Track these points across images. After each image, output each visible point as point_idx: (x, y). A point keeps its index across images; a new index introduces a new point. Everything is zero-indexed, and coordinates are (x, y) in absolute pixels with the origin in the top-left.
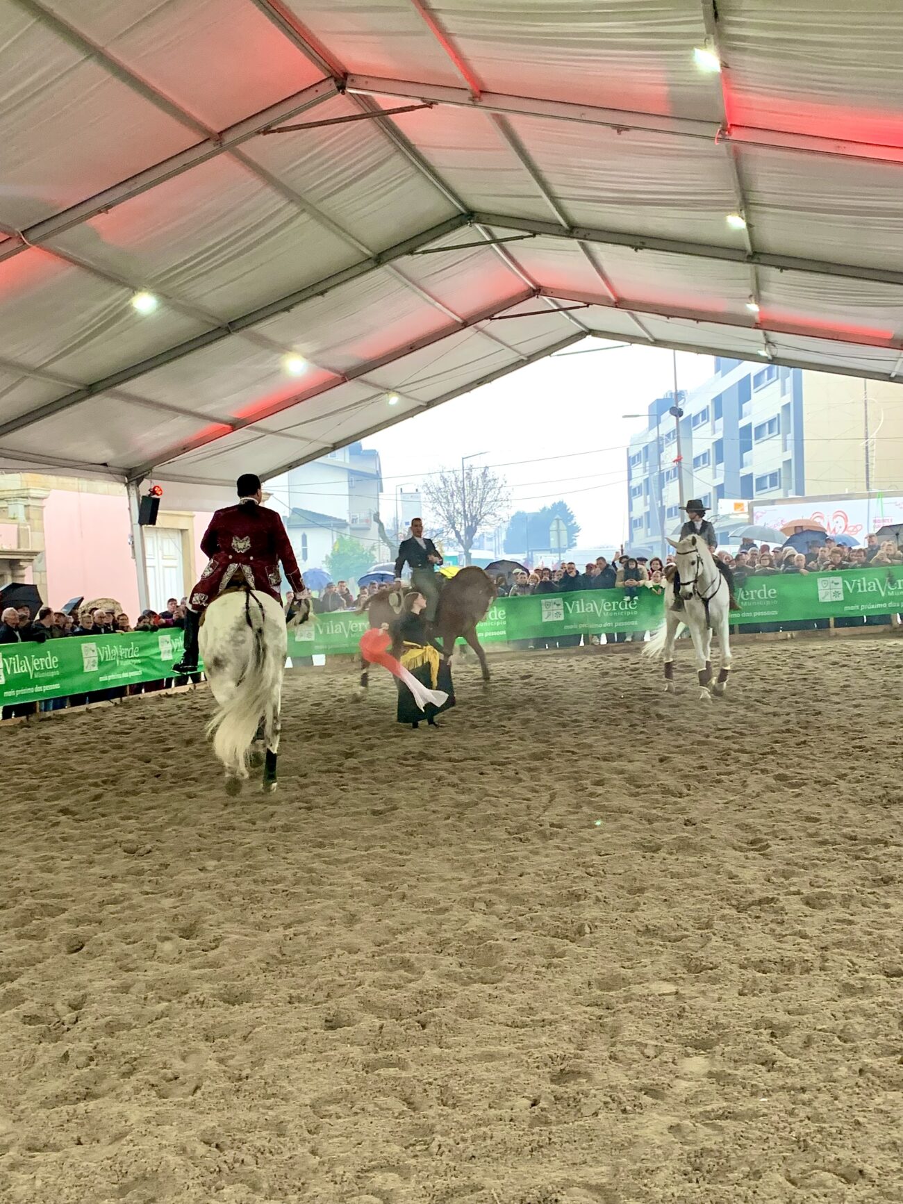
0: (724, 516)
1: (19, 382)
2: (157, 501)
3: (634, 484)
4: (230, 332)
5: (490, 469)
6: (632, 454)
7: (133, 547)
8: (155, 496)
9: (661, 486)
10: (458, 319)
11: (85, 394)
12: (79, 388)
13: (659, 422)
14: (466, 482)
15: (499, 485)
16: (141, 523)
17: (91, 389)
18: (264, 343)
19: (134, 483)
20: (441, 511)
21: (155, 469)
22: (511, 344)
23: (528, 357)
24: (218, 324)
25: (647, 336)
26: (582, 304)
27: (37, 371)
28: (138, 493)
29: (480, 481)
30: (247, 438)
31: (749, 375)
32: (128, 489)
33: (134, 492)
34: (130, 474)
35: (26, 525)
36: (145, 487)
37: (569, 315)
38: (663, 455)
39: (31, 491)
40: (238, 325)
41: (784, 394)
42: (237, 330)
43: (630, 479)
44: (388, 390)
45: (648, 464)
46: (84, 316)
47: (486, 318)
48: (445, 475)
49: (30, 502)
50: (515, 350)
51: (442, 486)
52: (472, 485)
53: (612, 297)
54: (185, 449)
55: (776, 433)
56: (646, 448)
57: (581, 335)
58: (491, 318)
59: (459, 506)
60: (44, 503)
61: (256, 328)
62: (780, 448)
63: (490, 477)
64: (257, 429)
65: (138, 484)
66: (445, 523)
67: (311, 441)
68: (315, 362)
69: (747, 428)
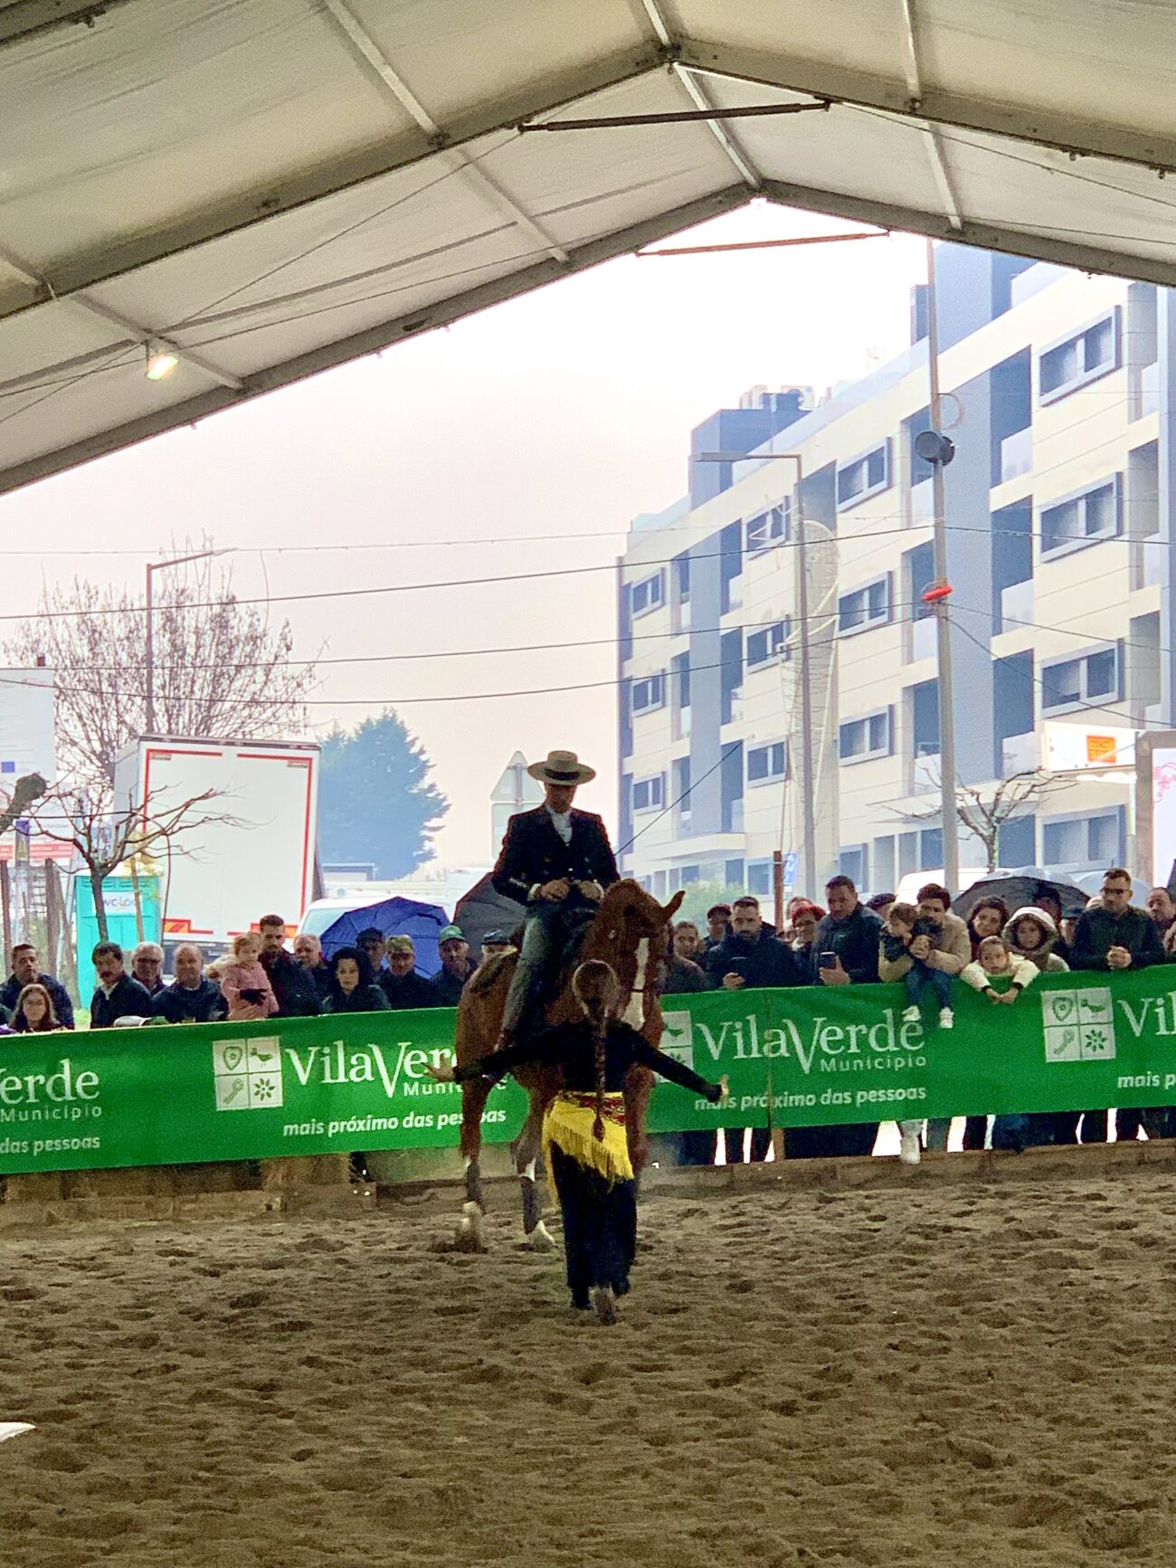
0: (1059, 775)
3: (640, 669)
5: (241, 608)
6: (635, 576)
9: (732, 679)
10: (426, 123)
13: (726, 483)
14: (161, 644)
15: (265, 656)
20: (77, 733)
22: (538, 206)
23: (569, 253)
25: (950, 208)
26: (810, 99)
29: (207, 639)
31: (1028, 350)
37: (728, 130)
38: (733, 582)
41: (1137, 413)
43: (625, 653)
44: (153, 336)
45: (686, 608)
47: (508, 125)
48: (98, 620)
50: (545, 232)
51: (83, 651)
52: (177, 649)
53: (913, 84)
55: (1111, 530)
56: (682, 561)
57: (733, 195)
58: (522, 124)
59: (136, 718)
62: (1125, 576)
63: (239, 627)
66: (92, 769)
69: (1018, 514)
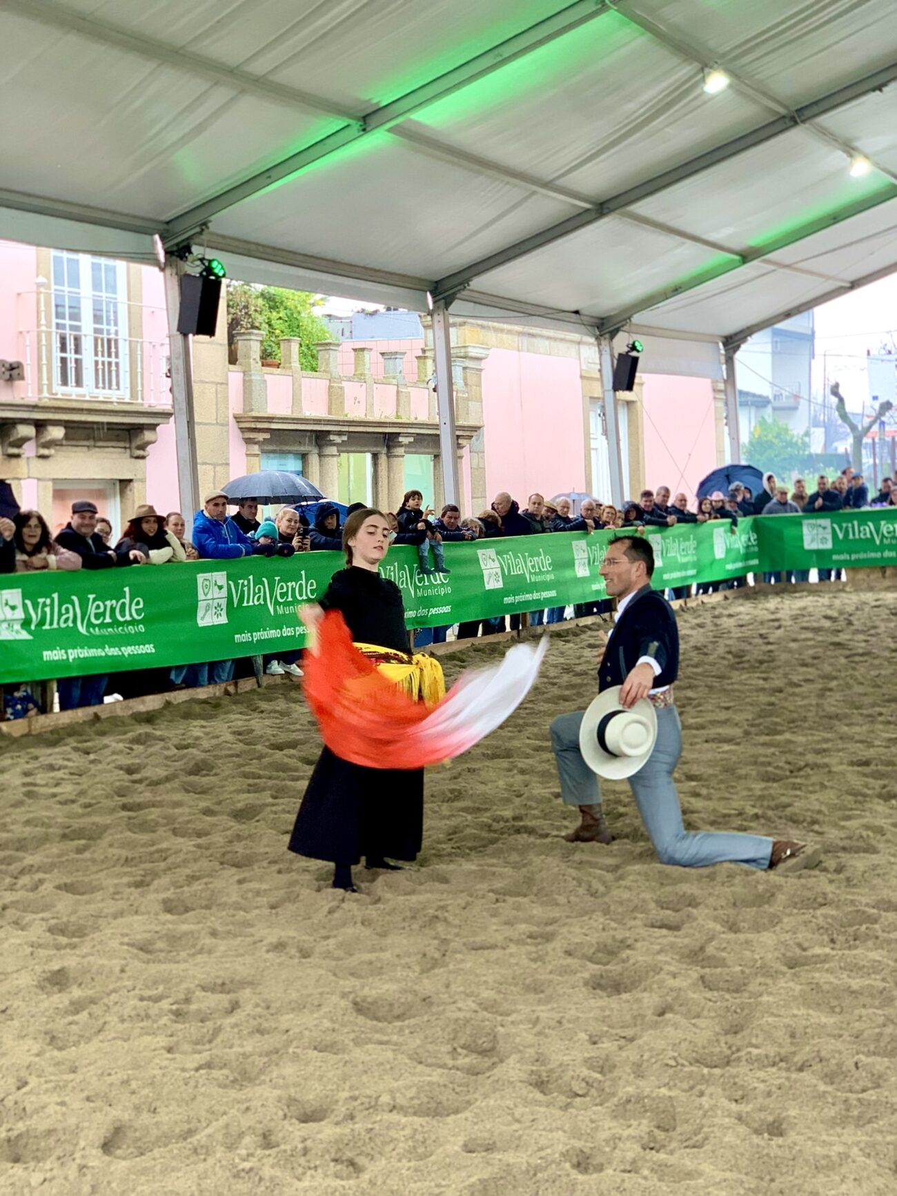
1: (526, 199)
2: (635, 360)
4: (796, 123)
7: (604, 421)
8: (634, 354)
11: (593, 215)
12: (587, 206)
16: (616, 388)
17: (602, 208)
18: (830, 137)
19: (607, 336)
21: (636, 319)
24: (783, 111)
27: (548, 185)
28: (612, 349)
30: (755, 274)
32: (599, 345)
33: (607, 348)
34: (603, 324)
35: (464, 392)
36: (621, 343)
39: (470, 349)
40: (807, 113)
42: (803, 121)
46: (631, 106)
49: (468, 363)
54: (677, 290)
60: (483, 365)
61: (826, 120)
64: (769, 262)
65: (612, 338)
67: (827, 278)
68: (877, 165)
